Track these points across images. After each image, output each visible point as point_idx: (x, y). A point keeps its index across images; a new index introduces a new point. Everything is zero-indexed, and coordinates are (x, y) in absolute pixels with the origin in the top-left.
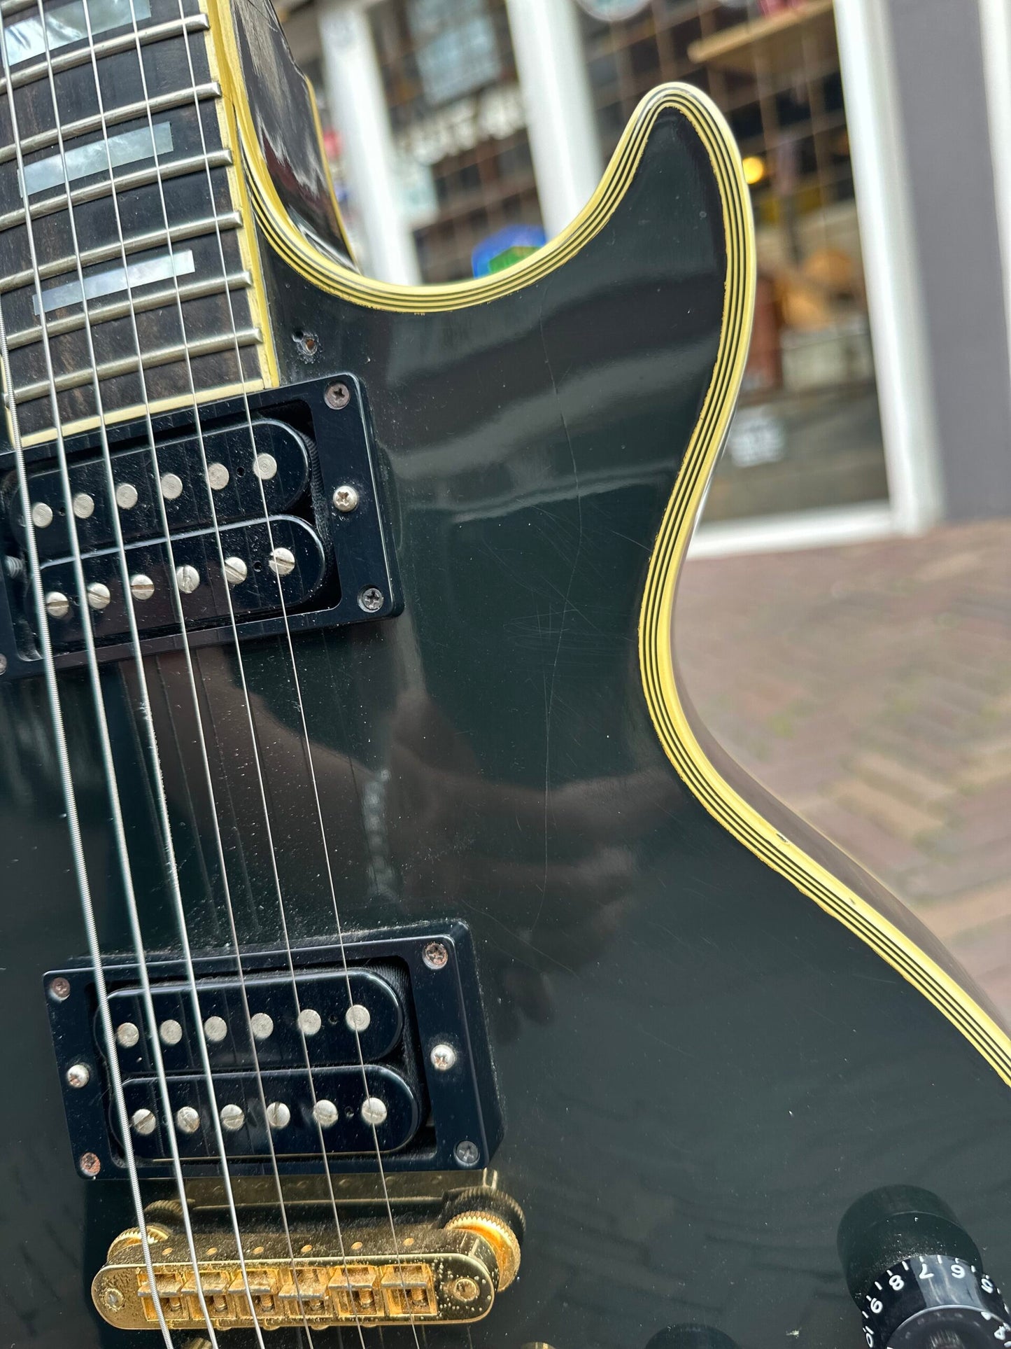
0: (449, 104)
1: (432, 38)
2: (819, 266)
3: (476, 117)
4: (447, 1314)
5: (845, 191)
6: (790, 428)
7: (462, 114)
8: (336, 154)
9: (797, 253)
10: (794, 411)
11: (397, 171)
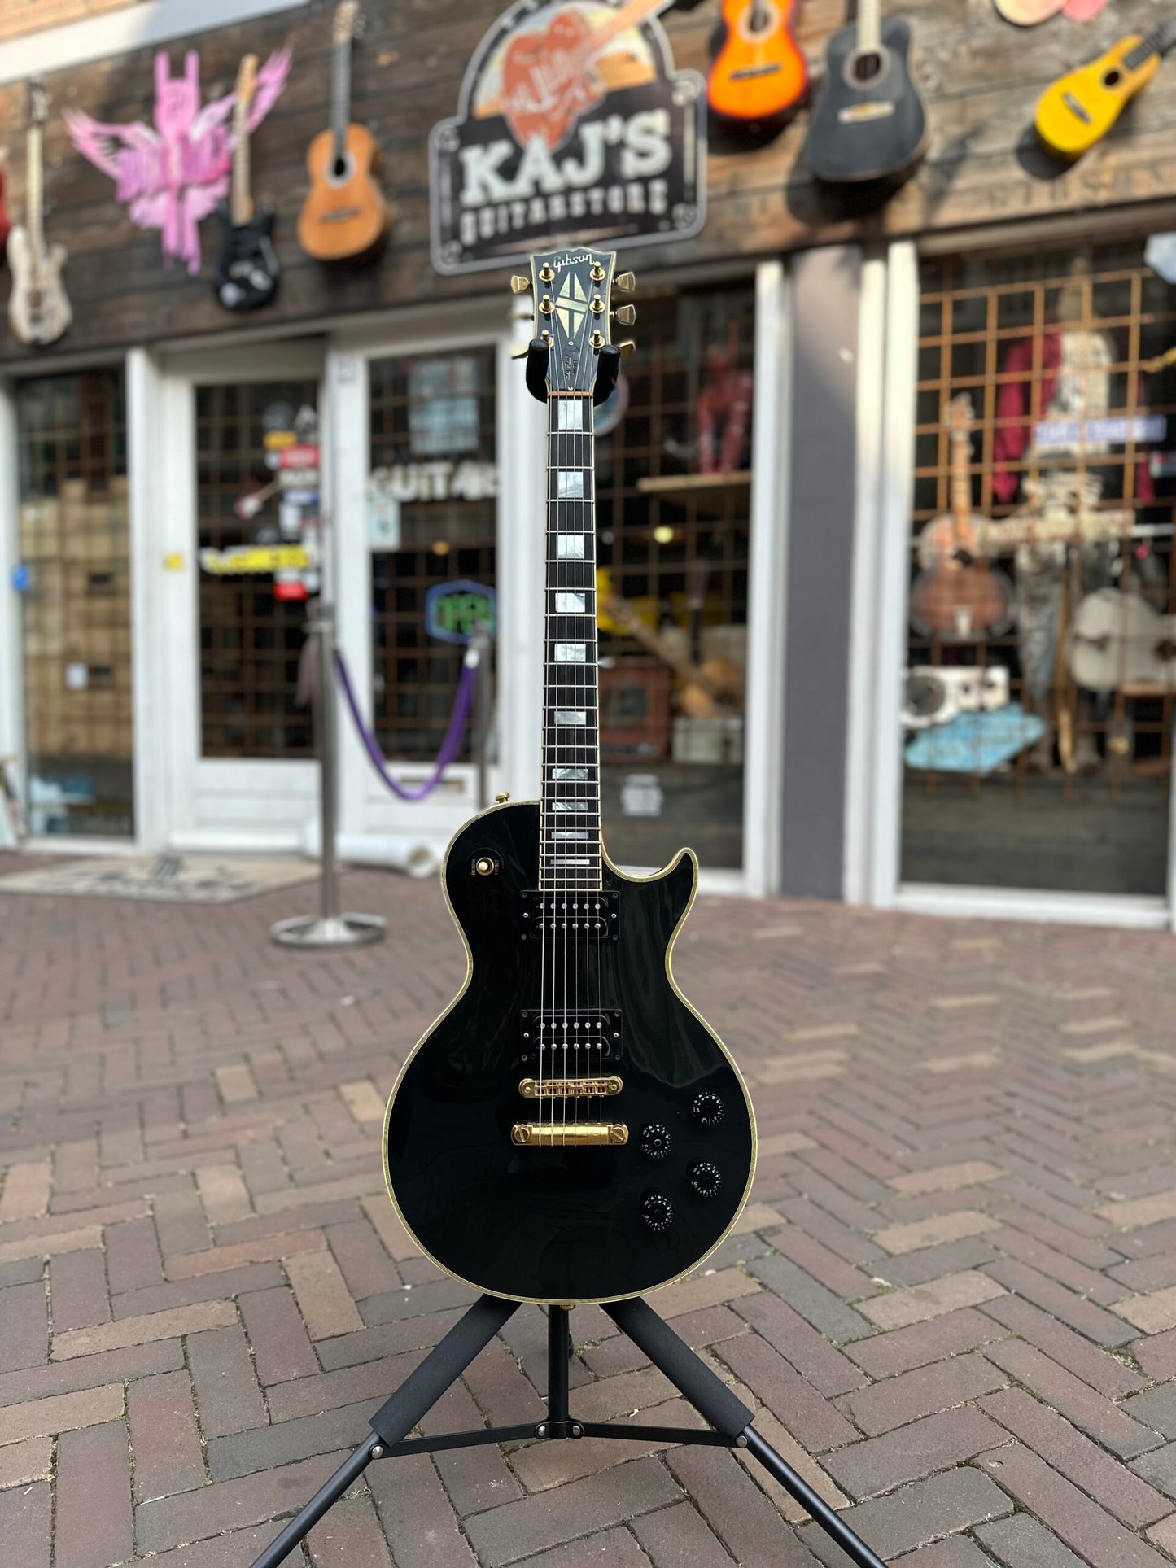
0: (427, 459)
1: (423, 403)
2: (711, 669)
3: (450, 478)
4: (609, 1092)
5: (740, 616)
6: (669, 794)
7: (440, 470)
8: (315, 466)
9: (696, 657)
10: (677, 780)
11: (370, 498)
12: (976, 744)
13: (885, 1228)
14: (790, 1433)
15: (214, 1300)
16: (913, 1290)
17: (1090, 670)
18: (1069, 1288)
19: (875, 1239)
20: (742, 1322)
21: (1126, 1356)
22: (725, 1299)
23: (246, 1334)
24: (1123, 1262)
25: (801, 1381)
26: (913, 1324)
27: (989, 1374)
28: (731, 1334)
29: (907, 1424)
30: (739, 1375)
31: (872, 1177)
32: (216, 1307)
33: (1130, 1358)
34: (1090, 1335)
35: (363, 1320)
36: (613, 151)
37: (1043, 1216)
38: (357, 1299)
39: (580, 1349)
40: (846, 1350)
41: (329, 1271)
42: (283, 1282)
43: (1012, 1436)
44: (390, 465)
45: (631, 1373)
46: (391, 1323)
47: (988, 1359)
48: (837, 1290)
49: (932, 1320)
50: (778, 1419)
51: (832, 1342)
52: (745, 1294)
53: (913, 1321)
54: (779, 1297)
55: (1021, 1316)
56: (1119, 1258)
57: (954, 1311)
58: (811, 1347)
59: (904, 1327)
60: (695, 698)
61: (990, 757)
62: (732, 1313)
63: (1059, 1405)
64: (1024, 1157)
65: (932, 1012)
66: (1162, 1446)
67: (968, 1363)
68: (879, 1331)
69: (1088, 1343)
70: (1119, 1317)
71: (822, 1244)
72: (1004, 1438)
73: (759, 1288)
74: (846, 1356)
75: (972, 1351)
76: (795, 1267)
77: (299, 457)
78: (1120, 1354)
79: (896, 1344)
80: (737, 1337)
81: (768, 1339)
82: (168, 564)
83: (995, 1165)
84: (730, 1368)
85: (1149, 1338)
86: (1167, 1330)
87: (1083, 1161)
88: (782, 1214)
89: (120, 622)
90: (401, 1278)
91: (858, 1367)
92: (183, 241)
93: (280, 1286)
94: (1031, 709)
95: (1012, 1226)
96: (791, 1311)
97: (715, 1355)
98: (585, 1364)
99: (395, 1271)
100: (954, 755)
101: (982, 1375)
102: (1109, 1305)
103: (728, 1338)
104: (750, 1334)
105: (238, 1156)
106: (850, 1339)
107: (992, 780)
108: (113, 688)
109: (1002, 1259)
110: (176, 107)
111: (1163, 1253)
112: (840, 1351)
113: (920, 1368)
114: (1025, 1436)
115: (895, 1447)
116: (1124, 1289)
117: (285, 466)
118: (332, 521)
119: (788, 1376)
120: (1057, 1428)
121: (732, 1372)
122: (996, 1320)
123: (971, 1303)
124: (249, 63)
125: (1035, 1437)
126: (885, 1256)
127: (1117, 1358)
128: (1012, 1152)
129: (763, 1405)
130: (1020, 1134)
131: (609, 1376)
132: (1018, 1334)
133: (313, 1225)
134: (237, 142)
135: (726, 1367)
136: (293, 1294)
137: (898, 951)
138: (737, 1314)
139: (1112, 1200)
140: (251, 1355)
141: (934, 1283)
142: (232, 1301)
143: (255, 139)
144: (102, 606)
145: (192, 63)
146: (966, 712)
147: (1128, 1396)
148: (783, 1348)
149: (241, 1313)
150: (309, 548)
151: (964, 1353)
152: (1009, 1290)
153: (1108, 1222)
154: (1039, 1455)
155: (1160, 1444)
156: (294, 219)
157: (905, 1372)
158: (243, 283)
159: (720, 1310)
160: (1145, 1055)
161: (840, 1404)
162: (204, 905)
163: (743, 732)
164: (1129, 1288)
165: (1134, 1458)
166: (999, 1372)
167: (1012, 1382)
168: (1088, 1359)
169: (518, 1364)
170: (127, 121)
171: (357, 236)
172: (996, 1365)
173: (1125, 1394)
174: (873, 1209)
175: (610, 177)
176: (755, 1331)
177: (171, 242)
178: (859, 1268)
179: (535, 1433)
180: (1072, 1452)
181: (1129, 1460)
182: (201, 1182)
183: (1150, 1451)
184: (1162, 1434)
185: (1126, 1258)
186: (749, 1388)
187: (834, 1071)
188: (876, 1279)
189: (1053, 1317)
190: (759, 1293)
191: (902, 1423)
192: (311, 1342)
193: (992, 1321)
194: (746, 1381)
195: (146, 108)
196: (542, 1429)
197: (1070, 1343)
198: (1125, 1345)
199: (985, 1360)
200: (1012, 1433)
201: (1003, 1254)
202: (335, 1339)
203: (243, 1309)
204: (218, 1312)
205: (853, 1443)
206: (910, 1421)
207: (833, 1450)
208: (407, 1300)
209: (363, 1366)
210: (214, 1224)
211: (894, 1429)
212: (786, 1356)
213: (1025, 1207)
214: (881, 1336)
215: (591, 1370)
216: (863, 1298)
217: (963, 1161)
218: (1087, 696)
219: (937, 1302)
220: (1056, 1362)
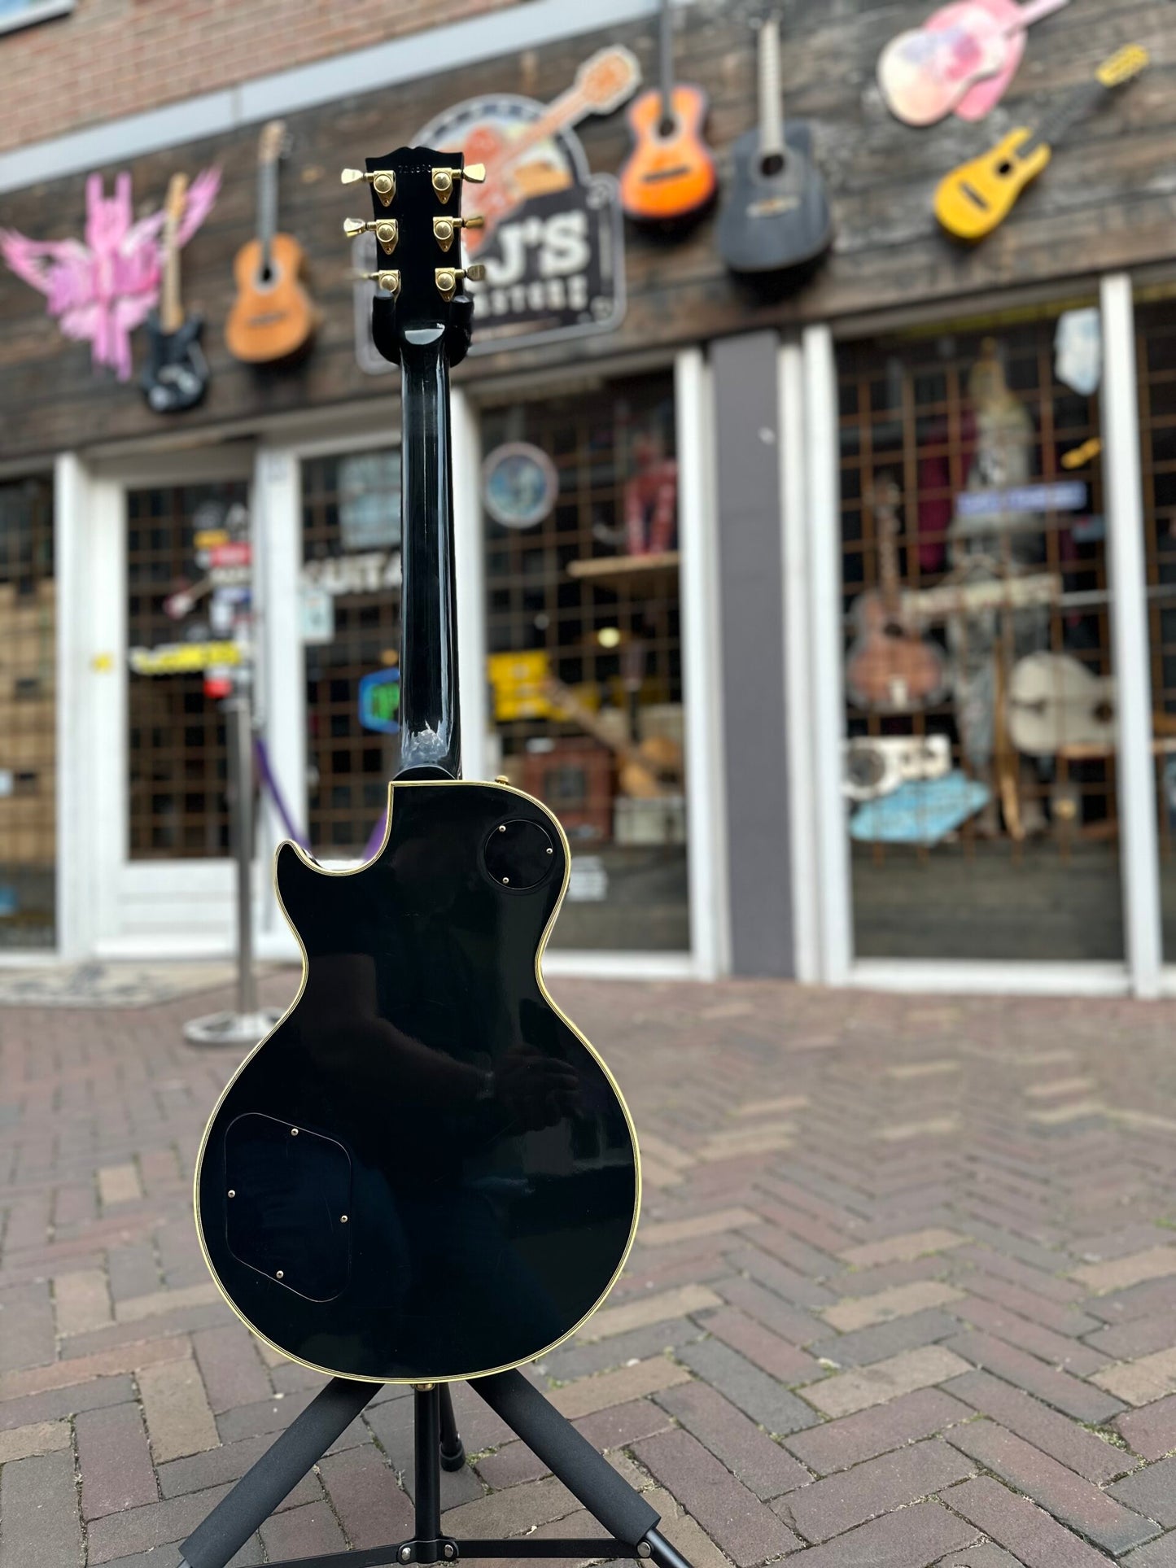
0: (359, 552)
1: (356, 501)
2: (651, 748)
3: (383, 569)
5: (676, 695)
6: (614, 877)
7: (372, 563)
8: (247, 563)
9: (635, 736)
10: (620, 862)
11: (302, 592)
12: (920, 812)
13: (834, 1304)
14: (718, 1545)
15: (46, 1421)
16: (865, 1370)
17: (1030, 734)
18: (1041, 1359)
19: (825, 1317)
20: (666, 1416)
21: (1111, 1433)
22: (649, 1391)
23: (77, 1459)
24: (1100, 1329)
25: (733, 1482)
26: (865, 1409)
27: (954, 1462)
28: (653, 1431)
29: (857, 1527)
30: (659, 1478)
31: (819, 1250)
32: (47, 1428)
33: (1115, 1435)
34: (1068, 1411)
35: (220, 1436)
36: (532, 252)
37: (1011, 1282)
38: (217, 1413)
39: (474, 1458)
40: (787, 1442)
41: (189, 1382)
42: (133, 1398)
43: (982, 1533)
44: (321, 559)
45: (532, 1484)
46: (253, 1438)
47: (952, 1445)
48: (778, 1375)
49: (887, 1403)
50: (703, 1529)
51: (770, 1434)
52: (672, 1384)
53: (865, 1405)
54: (711, 1385)
55: (989, 1392)
56: (1097, 1324)
57: (913, 1392)
58: (746, 1441)
59: (855, 1413)
60: (635, 778)
61: (935, 826)
62: (656, 1407)
63: (1035, 1493)
64: (989, 1223)
65: (888, 1082)
66: (1159, 1537)
67: (928, 1451)
68: (825, 1418)
69: (1067, 1420)
70: (1099, 1389)
71: (762, 1324)
72: (972, 1537)
73: (688, 1377)
74: (787, 1450)
75: (933, 1436)
76: (730, 1352)
77: (230, 555)
78: (1104, 1431)
79: (845, 1433)
80: (660, 1434)
81: (696, 1434)
82: (97, 664)
83: (956, 1231)
84: (649, 1471)
85: (1136, 1411)
86: (1156, 1401)
87: (1054, 1224)
88: (719, 1294)
89: (46, 728)
90: (273, 1386)
91: (801, 1462)
92: (114, 349)
93: (127, 1402)
94: (972, 775)
95: (976, 1295)
96: (723, 1402)
97: (633, 1457)
98: (479, 1475)
99: (267, 1378)
100: (900, 826)
101: (945, 1464)
102: (1088, 1376)
103: (649, 1435)
104: (675, 1429)
105: (106, 1260)
106: (792, 1429)
107: (940, 849)
108: (36, 793)
109: (965, 1332)
110: (108, 227)
111: (1146, 1316)
112: (780, 1444)
113: (872, 1459)
114: (997, 1533)
115: (843, 1555)
116: (1104, 1358)
117: (216, 564)
118: (264, 616)
119: (718, 1477)
120: (1034, 1521)
121: (652, 1476)
122: (960, 1400)
123: (931, 1382)
124: (178, 183)
125: (1008, 1533)
126: (832, 1334)
127: (1101, 1435)
128: (975, 1217)
129: (687, 1513)
130: (983, 1199)
131: (505, 1488)
132: (986, 1414)
133: (179, 1331)
134: (167, 255)
135: (645, 1470)
136: (142, 1410)
137: (853, 1024)
138: (662, 1408)
139: (1087, 1263)
140: (78, 1483)
141: (890, 1361)
142: (69, 1421)
143: (186, 255)
144: (28, 711)
145: (124, 185)
146: (909, 782)
147: (1117, 1479)
148: (713, 1444)
149: (76, 1435)
150: (241, 645)
151: (924, 1439)
152: (974, 1365)
153: (1083, 1285)
154: (1014, 1555)
155: (1156, 1534)
156: (222, 326)
157: (855, 1465)
158: (172, 387)
159: (641, 1404)
160: (1114, 1114)
161: (778, 1507)
162: (119, 1010)
163: (684, 810)
164: (1110, 1356)
165: (1127, 1553)
166: (965, 1458)
167: (980, 1469)
168: (1067, 1439)
169: (398, 1479)
170: (59, 238)
171: (285, 338)
172: (961, 1451)
173: (1112, 1476)
174: (821, 1284)
175: (531, 275)
176: (682, 1426)
177: (101, 351)
178: (805, 1350)
179: (397, 1557)
180: (1053, 1550)
181: (1122, 1555)
182: (58, 1290)
183: (1145, 1543)
184: (1158, 1522)
185: (1105, 1322)
186: (671, 1493)
187: (784, 1144)
188: (823, 1361)
189: (1025, 1393)
190: (688, 1382)
191: (851, 1526)
192: (153, 1466)
193: (955, 1401)
194: (668, 1484)
195: (79, 227)
196: (407, 1551)
197: (1046, 1422)
198: (1108, 1421)
199: (949, 1446)
200: (981, 1530)
201: (968, 1326)
202: (182, 1460)
203: (79, 1430)
204: (48, 1435)
205: (792, 1553)
206: (861, 1522)
207: (768, 1563)
208: (275, 1410)
209: (210, 1491)
210: (64, 1335)
211: (842, 1534)
212: (716, 1453)
213: (990, 1274)
214: (828, 1425)
215: (486, 1482)
216: (807, 1382)
217: (921, 1229)
218: (1028, 762)
219: (892, 1383)
220: (1031, 1443)
